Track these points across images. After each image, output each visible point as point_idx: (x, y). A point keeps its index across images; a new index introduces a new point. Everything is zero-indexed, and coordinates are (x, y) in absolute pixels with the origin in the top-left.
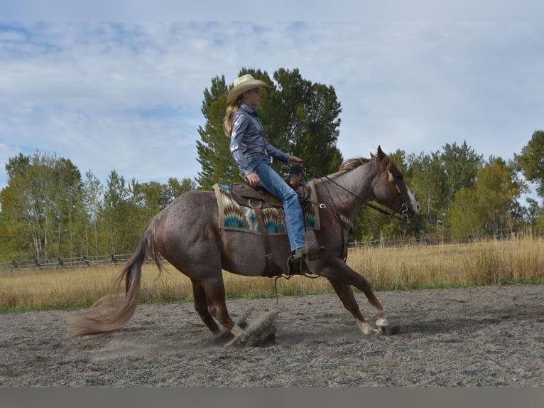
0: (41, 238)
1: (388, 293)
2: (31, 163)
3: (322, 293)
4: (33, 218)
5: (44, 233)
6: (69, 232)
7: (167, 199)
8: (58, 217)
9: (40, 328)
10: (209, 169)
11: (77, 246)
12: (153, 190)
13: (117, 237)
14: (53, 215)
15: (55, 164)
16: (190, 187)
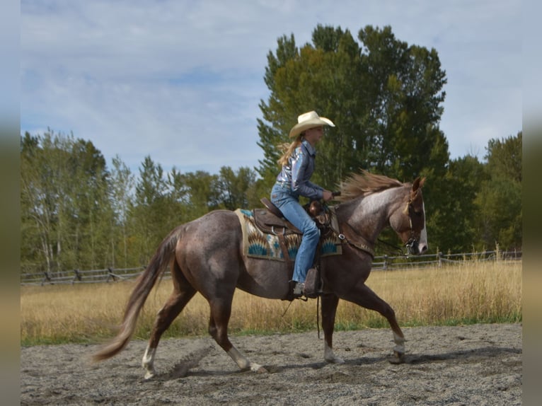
0: (52, 244)
1: (507, 326)
2: (40, 146)
3: (420, 325)
4: (43, 218)
5: (57, 237)
6: (89, 237)
7: (218, 194)
8: (76, 216)
9: (48, 370)
10: (273, 155)
11: (100, 256)
12: (200, 182)
13: (152, 243)
14: (68, 213)
15: (71, 147)
16: (249, 178)
